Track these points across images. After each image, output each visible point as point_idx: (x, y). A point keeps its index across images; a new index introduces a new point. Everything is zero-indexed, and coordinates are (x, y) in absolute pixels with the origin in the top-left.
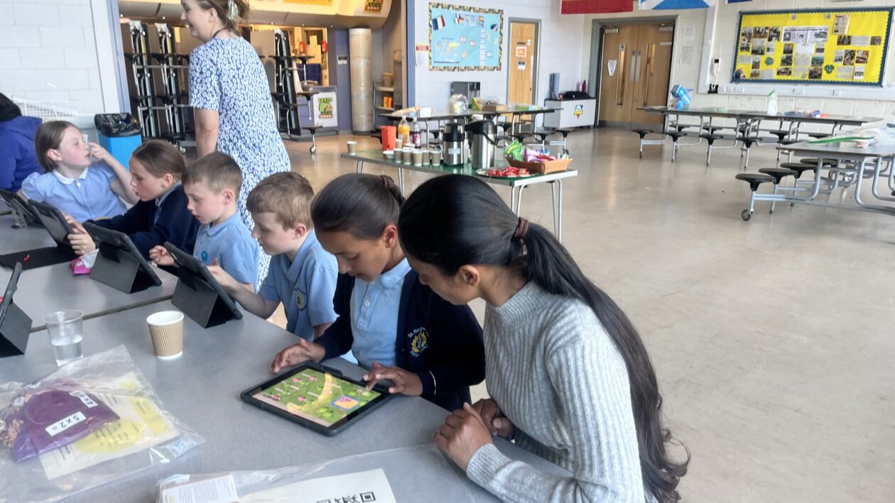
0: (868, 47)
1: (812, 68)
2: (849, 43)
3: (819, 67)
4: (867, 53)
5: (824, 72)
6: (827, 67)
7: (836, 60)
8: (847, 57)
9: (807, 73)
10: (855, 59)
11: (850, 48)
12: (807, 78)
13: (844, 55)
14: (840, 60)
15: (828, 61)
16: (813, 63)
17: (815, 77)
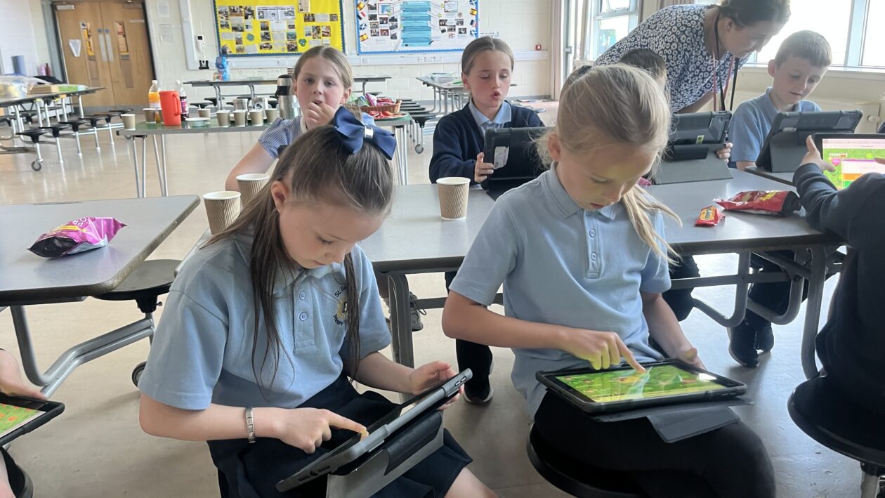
0: (329, 23)
1: (288, 43)
2: (314, 20)
3: (294, 41)
4: (328, 28)
5: (299, 45)
6: (300, 41)
7: (307, 35)
8: (315, 32)
9: (286, 47)
10: (321, 33)
11: (315, 24)
12: (286, 51)
13: (311, 30)
14: (310, 34)
15: (300, 36)
16: (288, 38)
17: (293, 50)
